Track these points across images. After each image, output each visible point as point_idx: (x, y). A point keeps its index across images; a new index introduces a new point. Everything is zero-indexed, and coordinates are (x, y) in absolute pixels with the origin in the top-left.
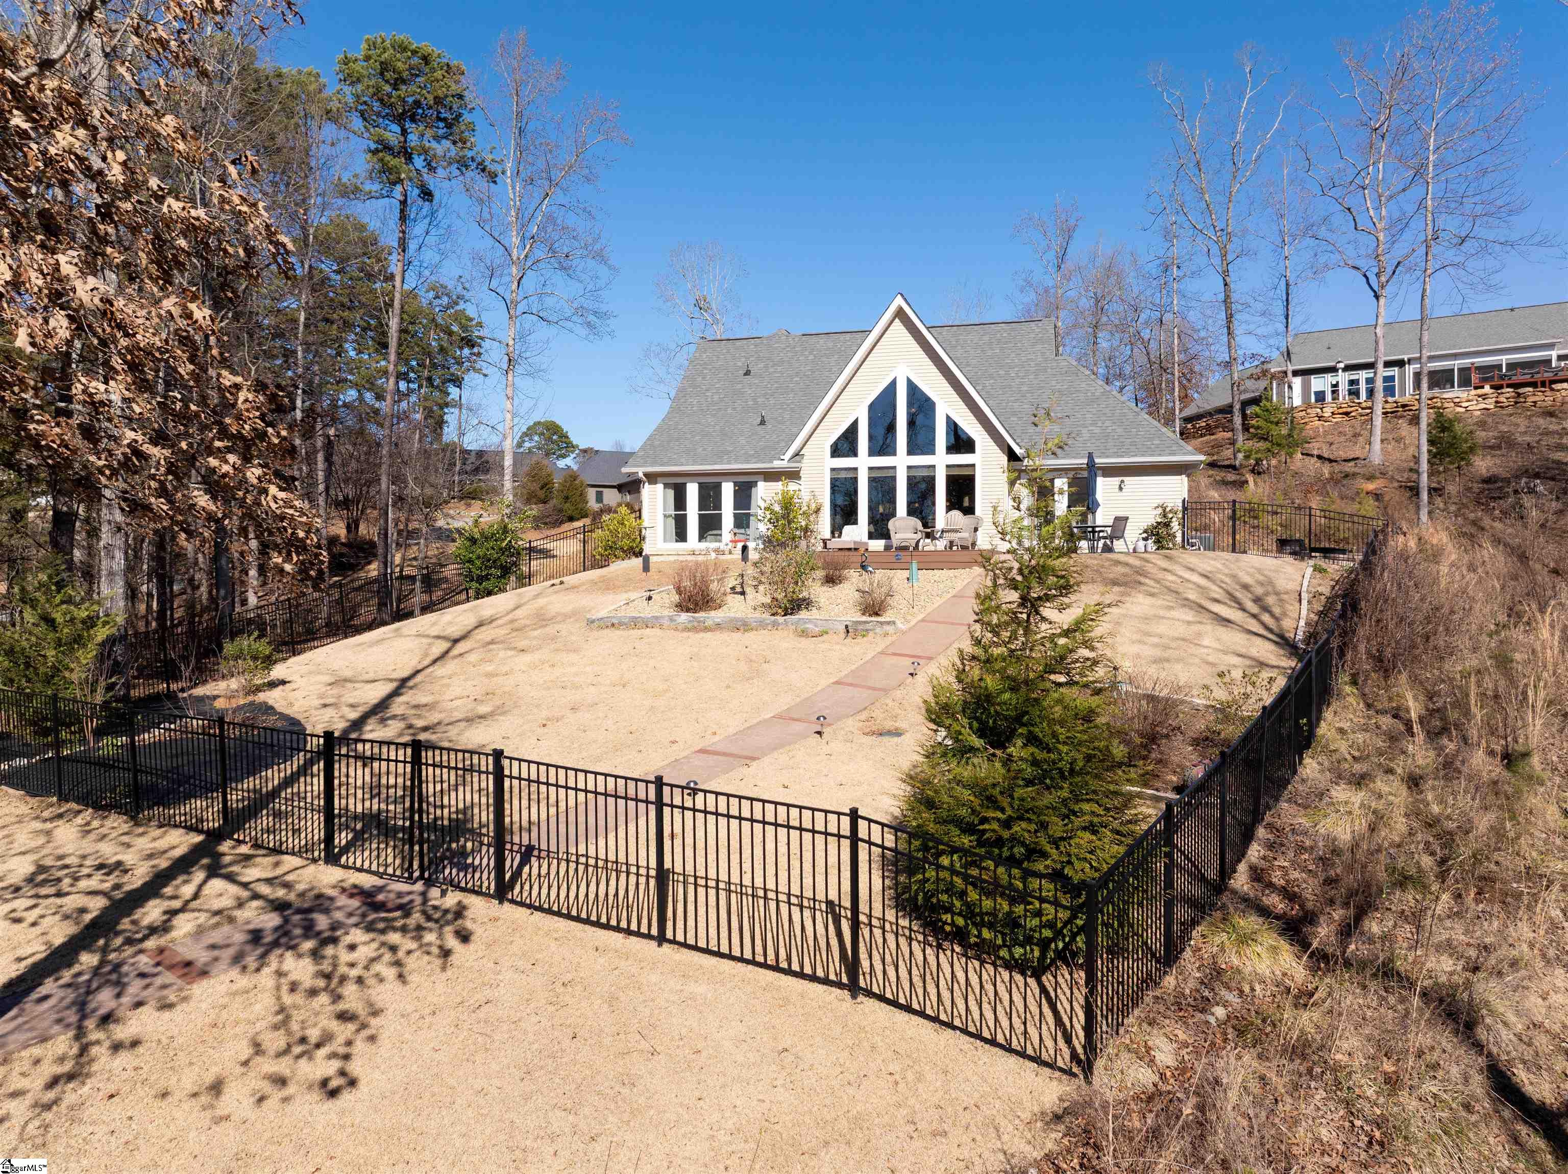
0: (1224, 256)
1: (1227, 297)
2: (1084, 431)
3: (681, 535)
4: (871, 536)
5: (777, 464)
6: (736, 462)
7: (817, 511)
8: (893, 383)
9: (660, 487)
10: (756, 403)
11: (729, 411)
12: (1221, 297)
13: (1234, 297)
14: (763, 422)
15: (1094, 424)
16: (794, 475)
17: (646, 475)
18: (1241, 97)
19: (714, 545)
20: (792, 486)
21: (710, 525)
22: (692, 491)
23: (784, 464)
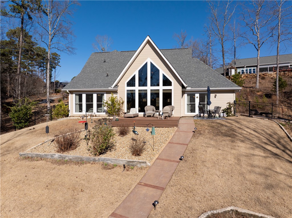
0: (222, 41)
1: (223, 50)
2: (204, 79)
3: (81, 110)
4: (140, 111)
5: (110, 88)
6: (97, 87)
7: (123, 103)
8: (146, 64)
9: (74, 95)
10: (106, 70)
11: (98, 72)
12: (222, 50)
13: (224, 50)
14: (107, 76)
15: (206, 77)
16: (115, 92)
17: (69, 91)
18: (226, 5)
19: (90, 114)
20: (115, 95)
21: (89, 107)
22: (84, 96)
23: (112, 88)
